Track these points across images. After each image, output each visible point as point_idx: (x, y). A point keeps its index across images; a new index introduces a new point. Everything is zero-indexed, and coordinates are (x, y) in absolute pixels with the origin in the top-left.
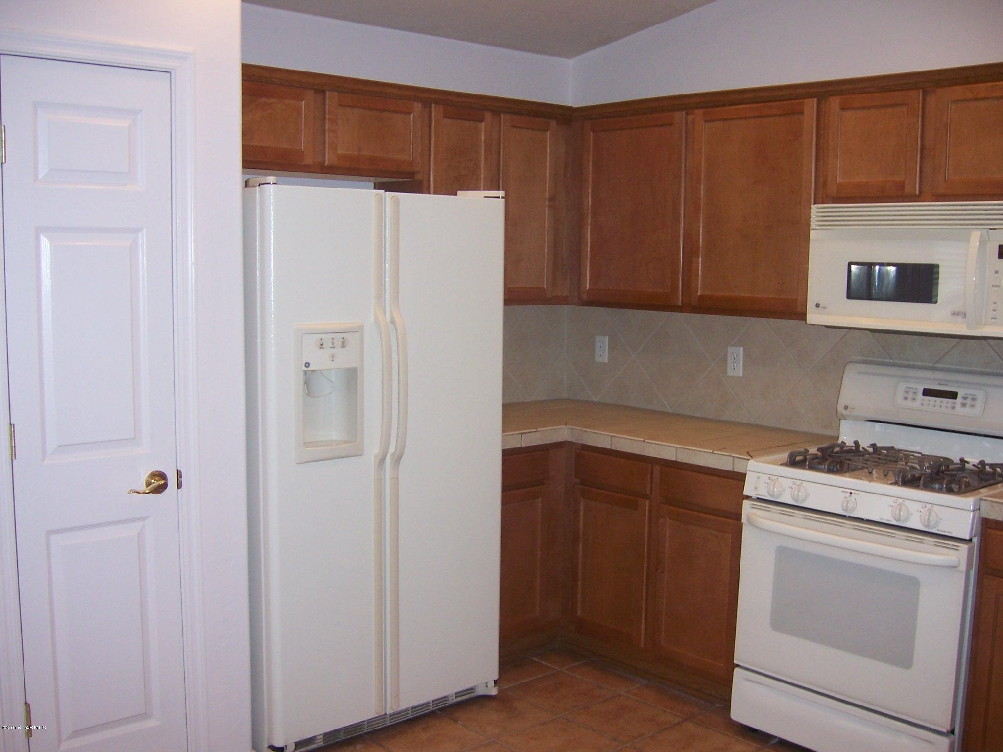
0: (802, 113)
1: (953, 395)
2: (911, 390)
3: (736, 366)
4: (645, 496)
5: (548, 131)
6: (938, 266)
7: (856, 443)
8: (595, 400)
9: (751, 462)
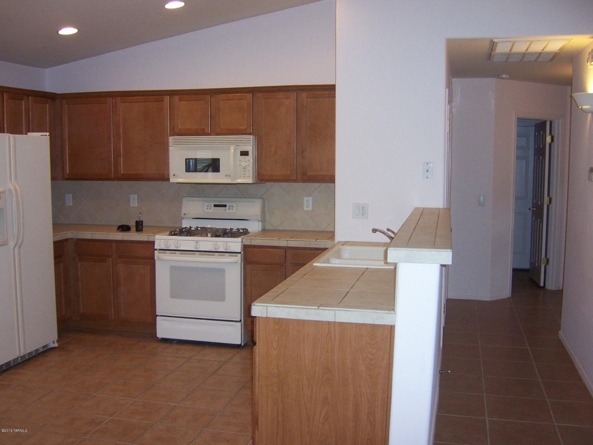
0: (163, 101)
1: (225, 206)
3: (134, 202)
4: (110, 256)
5: (47, 104)
6: (219, 159)
7: (191, 227)
8: (66, 223)
9: (157, 236)
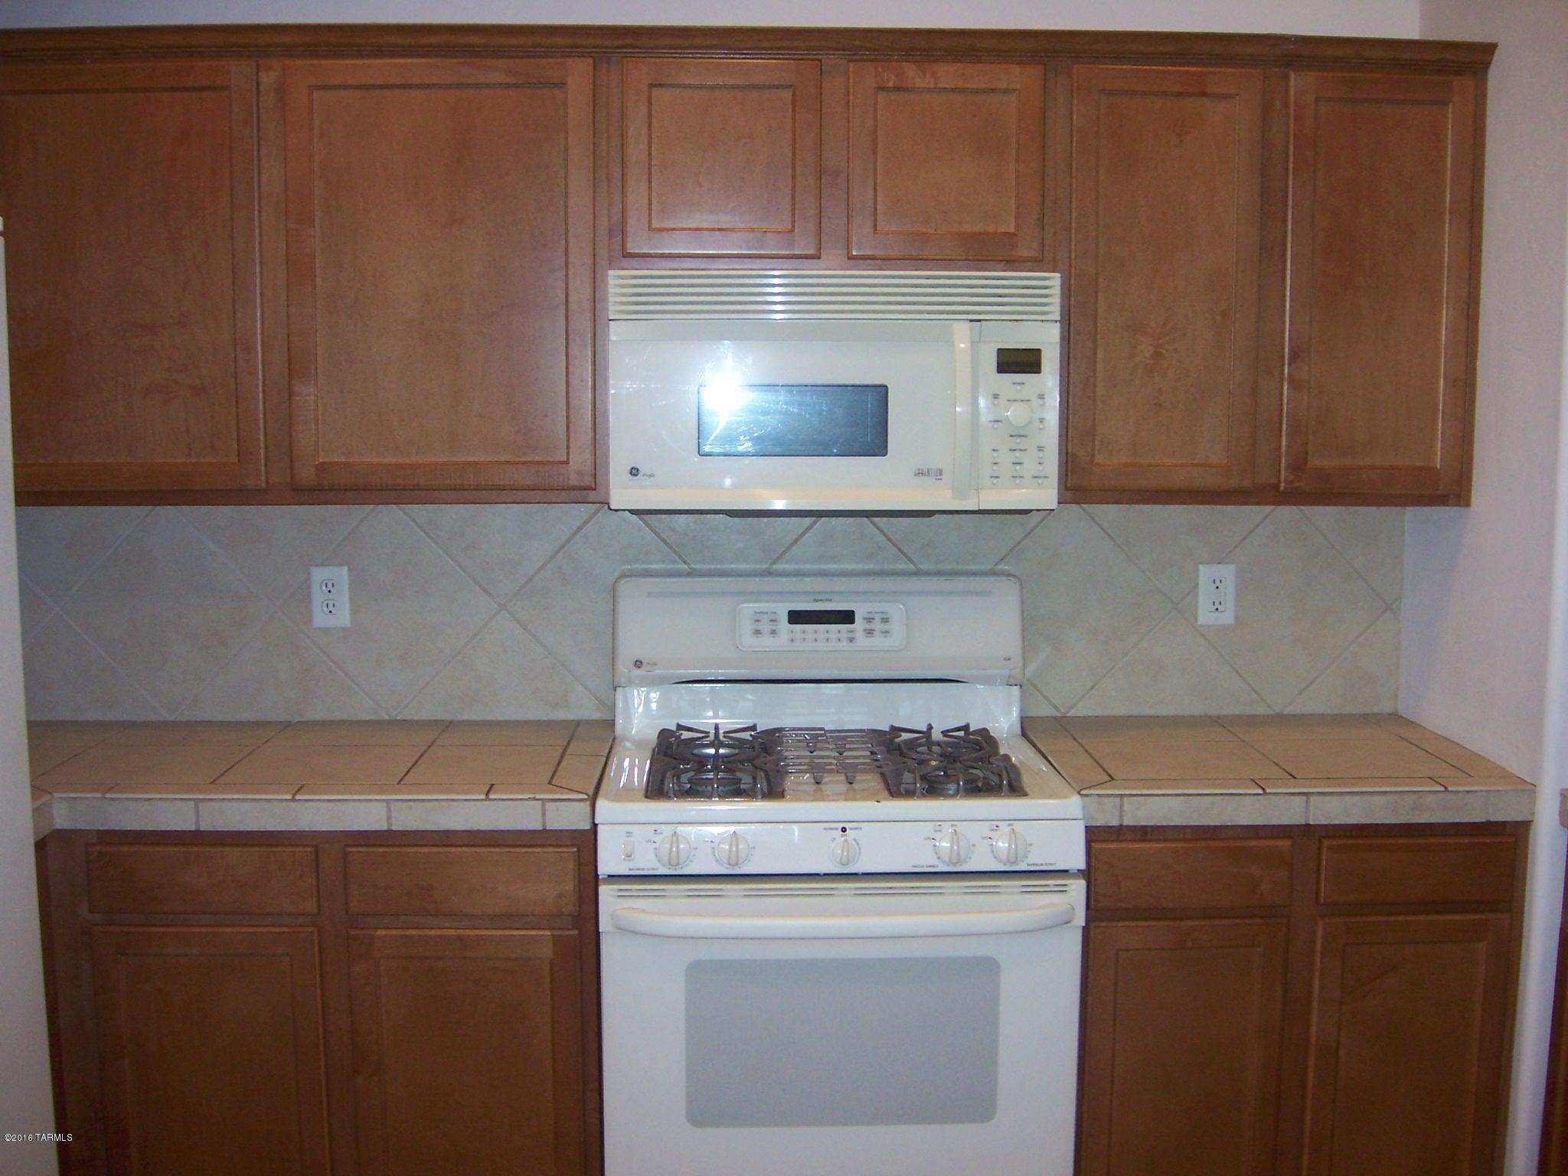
2: (765, 616)
